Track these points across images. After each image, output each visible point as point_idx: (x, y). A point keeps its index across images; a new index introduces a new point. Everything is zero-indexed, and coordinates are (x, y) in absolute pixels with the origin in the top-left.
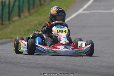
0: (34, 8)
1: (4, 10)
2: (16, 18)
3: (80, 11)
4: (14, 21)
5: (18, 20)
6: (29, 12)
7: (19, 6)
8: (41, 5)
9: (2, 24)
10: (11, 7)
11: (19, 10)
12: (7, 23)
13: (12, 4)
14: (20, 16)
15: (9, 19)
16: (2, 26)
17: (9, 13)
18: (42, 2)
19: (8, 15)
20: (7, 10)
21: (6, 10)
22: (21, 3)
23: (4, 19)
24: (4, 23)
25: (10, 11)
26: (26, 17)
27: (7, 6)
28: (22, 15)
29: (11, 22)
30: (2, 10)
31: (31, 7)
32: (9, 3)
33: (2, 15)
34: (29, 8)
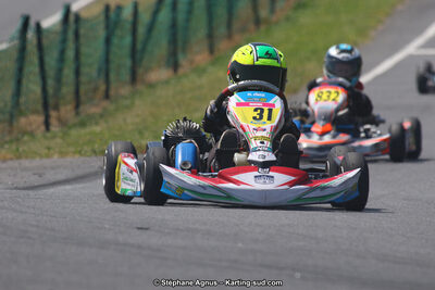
0: (230, 36)
1: (115, 41)
2: (160, 74)
3: (412, 48)
4: (151, 86)
5: (166, 82)
6: (211, 50)
7: (174, 25)
8: (258, 22)
9: (107, 96)
10: (141, 30)
11: (173, 41)
12: (125, 90)
13: (145, 18)
14: (175, 66)
15: (134, 79)
16: (105, 103)
17: (135, 54)
18: (264, 13)
19: (128, 62)
20: (128, 40)
21: (123, 42)
22: (181, 17)
23: (112, 76)
24: (112, 93)
25: (139, 46)
26: (200, 71)
27: (128, 26)
28: (182, 60)
29: (140, 87)
30: (108, 41)
31: (222, 30)
32: (136, 13)
33: (107, 61)
34: (211, 37)
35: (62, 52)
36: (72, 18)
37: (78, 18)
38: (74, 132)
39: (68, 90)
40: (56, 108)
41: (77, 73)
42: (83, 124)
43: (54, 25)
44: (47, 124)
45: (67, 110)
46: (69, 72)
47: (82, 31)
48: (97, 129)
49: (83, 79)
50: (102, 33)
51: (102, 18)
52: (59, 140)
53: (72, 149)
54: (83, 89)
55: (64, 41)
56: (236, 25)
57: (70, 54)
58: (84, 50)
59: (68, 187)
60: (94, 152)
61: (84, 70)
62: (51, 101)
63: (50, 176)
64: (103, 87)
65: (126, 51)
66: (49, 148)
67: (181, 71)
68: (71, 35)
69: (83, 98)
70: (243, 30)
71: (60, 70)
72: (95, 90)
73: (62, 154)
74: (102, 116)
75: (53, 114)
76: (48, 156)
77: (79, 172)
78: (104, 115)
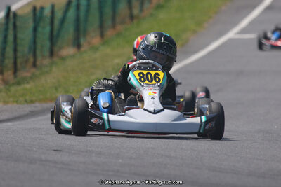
0: (114, 26)
1: (40, 29)
2: (69, 51)
3: (232, 34)
4: (63, 59)
5: (73, 56)
6: (102, 36)
7: (77, 20)
8: (132, 17)
9: (34, 65)
10: (57, 22)
11: (77, 29)
12: (47, 61)
13: (59, 15)
14: (79, 46)
15: (52, 53)
16: (33, 70)
17: (53, 38)
18: (136, 11)
19: (48, 44)
20: (48, 29)
21: (45, 30)
22: (82, 14)
23: (38, 53)
24: (38, 63)
25: (55, 33)
26: (95, 49)
27: (48, 21)
28: (82, 41)
29: (55, 59)
30: (35, 30)
31: (108, 23)
32: (53, 12)
33: (35, 42)
34: (102, 27)
35: (6, 37)
36: (11, 15)
37: (15, 14)
38: (13, 89)
39: (9, 62)
41: (15, 50)
42: (19, 83)
45: (8, 74)
46: (9, 50)
47: (18, 24)
48: (28, 86)
49: (19, 54)
50: (31, 25)
51: (31, 15)
53: (11, 99)
54: (19, 61)
55: (7, 30)
56: (118, 20)
57: (11, 38)
58: (19, 35)
59: (9, 124)
60: (26, 101)
61: (19, 48)
64: (31, 60)
65: (47, 35)
67: (82, 49)
68: (11, 26)
69: (19, 66)
70: (123, 22)
71: (4, 49)
72: (27, 61)
73: (5, 103)
74: (31, 78)
77: (16, 114)
78: (33, 78)
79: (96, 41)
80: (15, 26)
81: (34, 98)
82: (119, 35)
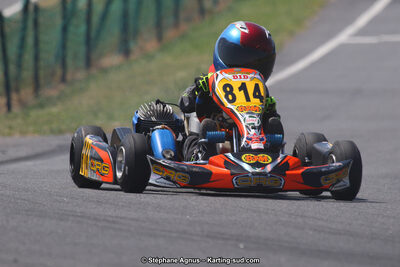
0: (176, 25)
1: (71, 29)
2: (112, 60)
4: (105, 71)
5: (118, 68)
6: (160, 38)
7: (125, 15)
8: (202, 12)
9: (63, 80)
10: (95, 19)
11: (125, 28)
12: (81, 75)
13: (99, 6)
14: (126, 52)
15: (89, 63)
16: (62, 87)
17: (90, 42)
18: (208, 4)
19: (82, 49)
20: (83, 29)
21: (79, 29)
22: (132, 6)
23: (69, 62)
24: (69, 77)
25: (93, 34)
26: (149, 57)
27: (83, 16)
28: (133, 46)
29: (94, 71)
30: (65, 29)
31: (169, 20)
32: (90, 5)
33: (64, 46)
34: (159, 27)
35: (23, 39)
36: (31, 8)
37: (37, 8)
38: (34, 114)
39: (27, 74)
40: (17, 90)
41: (37, 58)
42: (41, 106)
43: (15, 14)
44: (9, 106)
45: (27, 93)
46: (28, 57)
47: (41, 20)
48: (54, 110)
49: (42, 63)
50: (59, 22)
51: (58, 10)
52: (19, 121)
53: (31, 128)
54: (42, 73)
55: (24, 28)
56: (182, 15)
57: (30, 40)
58: (43, 37)
59: (29, 163)
60: (52, 132)
61: (43, 55)
62: (13, 84)
63: (12, 153)
64: (59, 72)
65: (82, 39)
66: (10, 128)
67: (133, 57)
68: (30, 24)
69: (42, 81)
70: (189, 20)
71: (20, 56)
72: (53, 74)
73: (23, 133)
74: (59, 98)
75: (14, 97)
76: (10, 135)
77: (39, 150)
78: (61, 98)
79: (151, 45)
80: (36, 23)
81: (64, 127)
82: (183, 37)
